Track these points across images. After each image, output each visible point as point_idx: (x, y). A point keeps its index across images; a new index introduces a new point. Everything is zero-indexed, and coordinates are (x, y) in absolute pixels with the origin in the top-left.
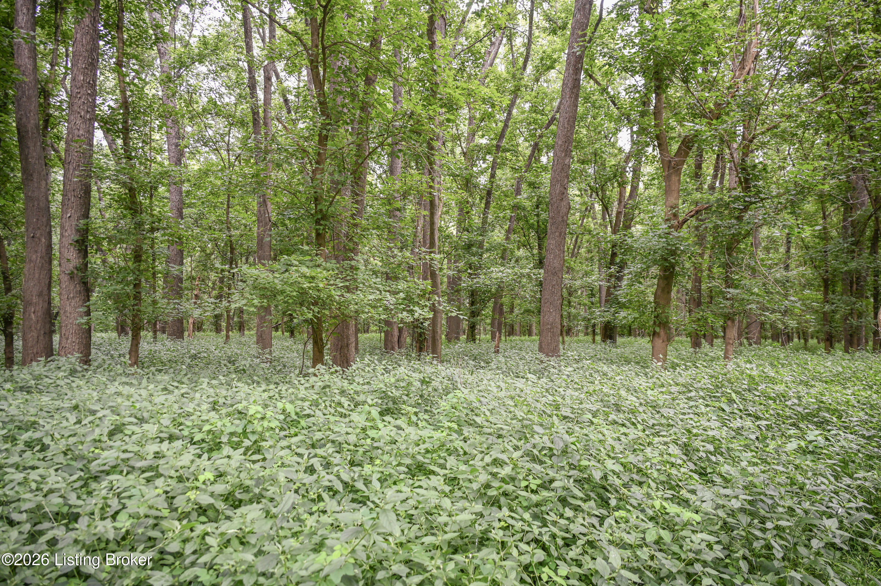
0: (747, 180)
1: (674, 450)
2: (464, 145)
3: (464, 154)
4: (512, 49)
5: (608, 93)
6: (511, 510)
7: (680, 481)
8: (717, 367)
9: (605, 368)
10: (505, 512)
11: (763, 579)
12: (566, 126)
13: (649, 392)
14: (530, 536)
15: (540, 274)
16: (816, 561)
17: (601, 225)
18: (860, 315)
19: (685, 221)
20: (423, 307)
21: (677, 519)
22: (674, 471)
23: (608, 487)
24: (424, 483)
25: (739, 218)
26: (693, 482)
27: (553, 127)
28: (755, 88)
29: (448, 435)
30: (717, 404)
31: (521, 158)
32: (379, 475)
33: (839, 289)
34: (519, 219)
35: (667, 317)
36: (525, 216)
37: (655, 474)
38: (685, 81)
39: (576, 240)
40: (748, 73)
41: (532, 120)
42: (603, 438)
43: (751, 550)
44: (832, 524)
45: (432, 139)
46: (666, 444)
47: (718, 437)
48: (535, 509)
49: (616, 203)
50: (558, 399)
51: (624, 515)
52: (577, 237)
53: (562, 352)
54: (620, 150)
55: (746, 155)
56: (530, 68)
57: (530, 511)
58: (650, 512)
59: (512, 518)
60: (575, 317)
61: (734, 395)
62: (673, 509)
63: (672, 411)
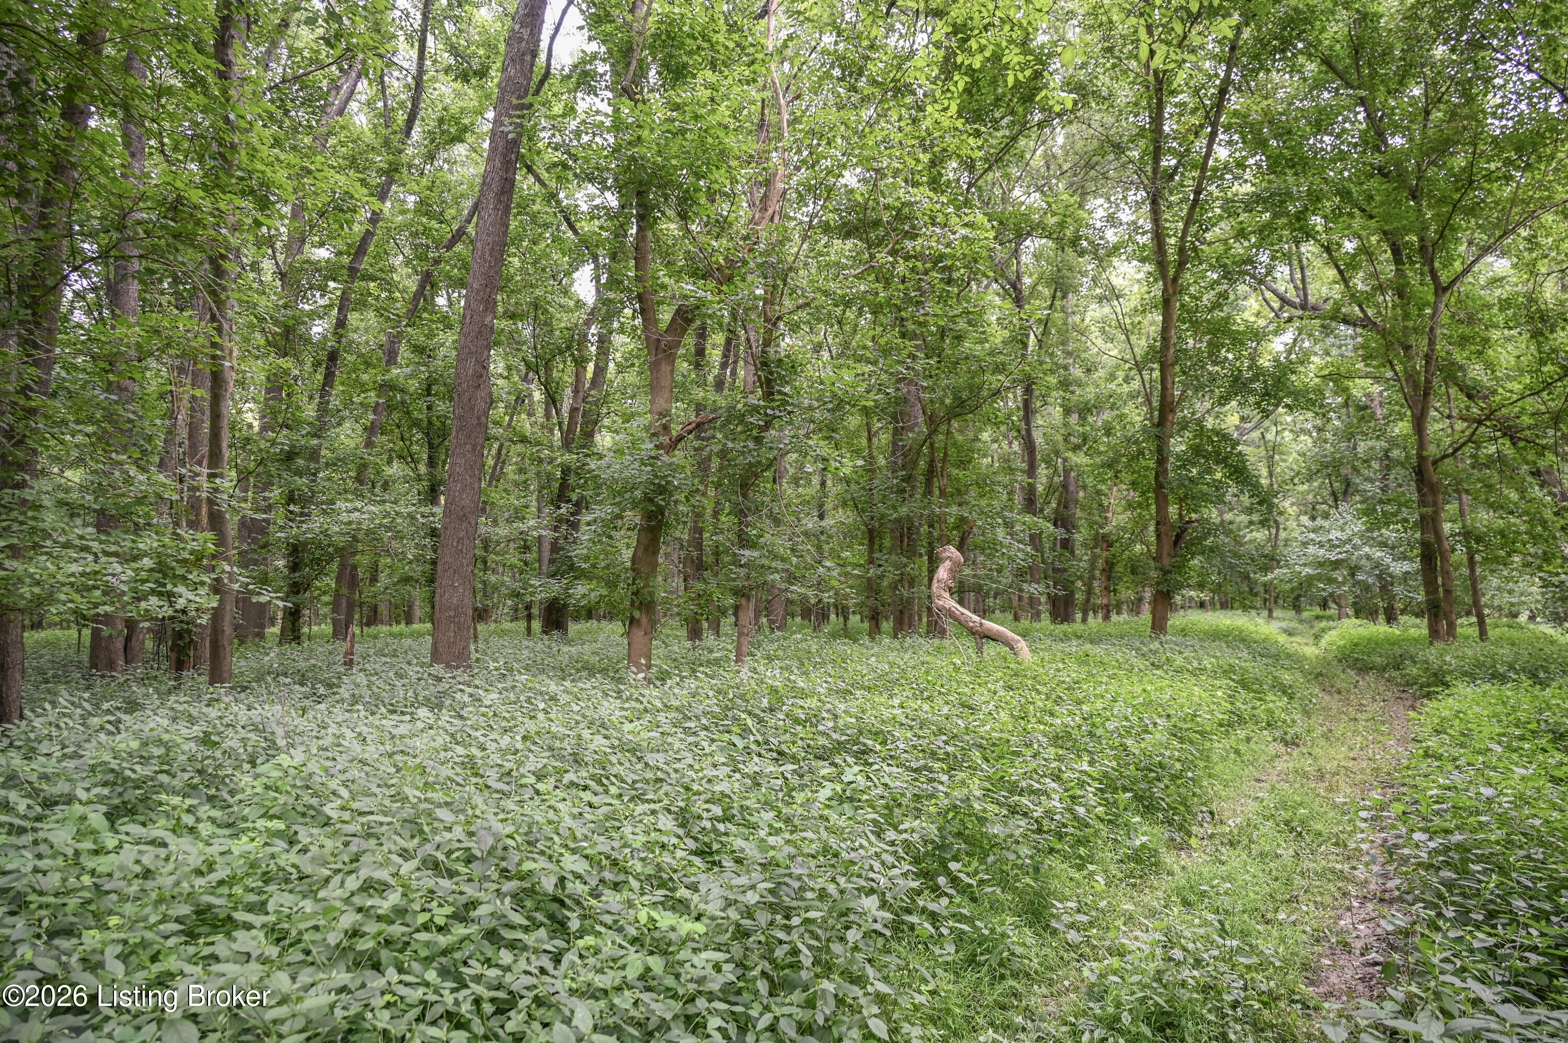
0: (769, 381)
1: (666, 823)
2: (281, 258)
3: (283, 276)
4: (383, 91)
5: (558, 202)
6: (401, 971)
7: (675, 871)
8: (726, 676)
9: (553, 687)
10: (392, 974)
11: (787, 1000)
12: (487, 256)
13: (627, 727)
14: (438, 1010)
15: (433, 515)
16: (852, 961)
17: (543, 427)
18: (912, 583)
19: (680, 438)
20: (195, 586)
21: (673, 936)
22: (666, 858)
23: (566, 900)
24: (221, 945)
25: (758, 440)
26: (693, 870)
27: (459, 247)
28: (781, 243)
29: (266, 844)
30: (726, 737)
31: (398, 294)
32: (119, 948)
33: (887, 542)
34: (390, 408)
35: (651, 594)
36: (403, 402)
37: (639, 867)
38: (684, 216)
39: (500, 450)
40: (772, 219)
41: (421, 228)
42: (556, 819)
43: (772, 961)
44: (870, 903)
45: (223, 257)
46: (653, 812)
47: (728, 792)
48: (443, 960)
49: (569, 391)
50: (475, 751)
51: (593, 943)
52: (501, 446)
53: (474, 656)
54: (579, 304)
55: (767, 343)
56: (416, 134)
57: (435, 964)
58: (632, 931)
59: (407, 984)
60: (495, 588)
61: (749, 722)
62: (666, 919)
63: (661, 757)
